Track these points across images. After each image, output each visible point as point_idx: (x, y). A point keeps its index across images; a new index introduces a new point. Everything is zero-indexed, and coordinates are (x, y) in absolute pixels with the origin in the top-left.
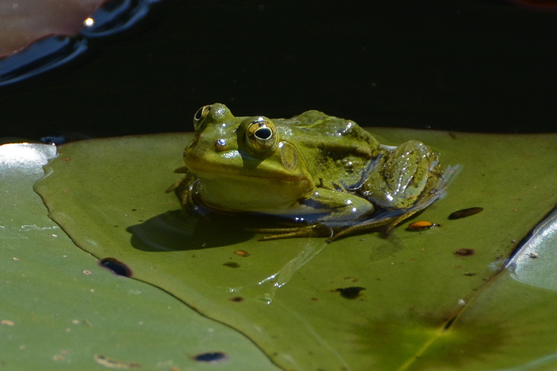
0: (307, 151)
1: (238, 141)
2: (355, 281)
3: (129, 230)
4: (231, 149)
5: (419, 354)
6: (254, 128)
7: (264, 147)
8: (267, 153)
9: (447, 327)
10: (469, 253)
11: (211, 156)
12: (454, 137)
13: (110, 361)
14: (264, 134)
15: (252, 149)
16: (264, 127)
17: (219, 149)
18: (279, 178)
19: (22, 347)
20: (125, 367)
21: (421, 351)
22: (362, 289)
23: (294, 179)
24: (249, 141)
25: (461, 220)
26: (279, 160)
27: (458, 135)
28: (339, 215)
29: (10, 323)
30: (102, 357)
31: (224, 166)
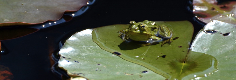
0: (149, 29)
1: (139, 28)
2: (163, 54)
3: (118, 46)
4: (138, 30)
5: (182, 69)
6: (142, 26)
7: (144, 29)
8: (144, 30)
9: (184, 63)
10: (181, 47)
11: (135, 31)
12: (165, 22)
13: (127, 74)
14: (144, 26)
15: (141, 30)
16: (143, 25)
17: (136, 30)
18: (146, 34)
19: (110, 72)
20: (131, 75)
21: (182, 68)
22: (166, 56)
23: (148, 34)
24: (141, 28)
25: (176, 40)
26: (146, 31)
27: (166, 22)
28: (156, 41)
29: (105, 67)
30: (125, 73)
31: (137, 33)
